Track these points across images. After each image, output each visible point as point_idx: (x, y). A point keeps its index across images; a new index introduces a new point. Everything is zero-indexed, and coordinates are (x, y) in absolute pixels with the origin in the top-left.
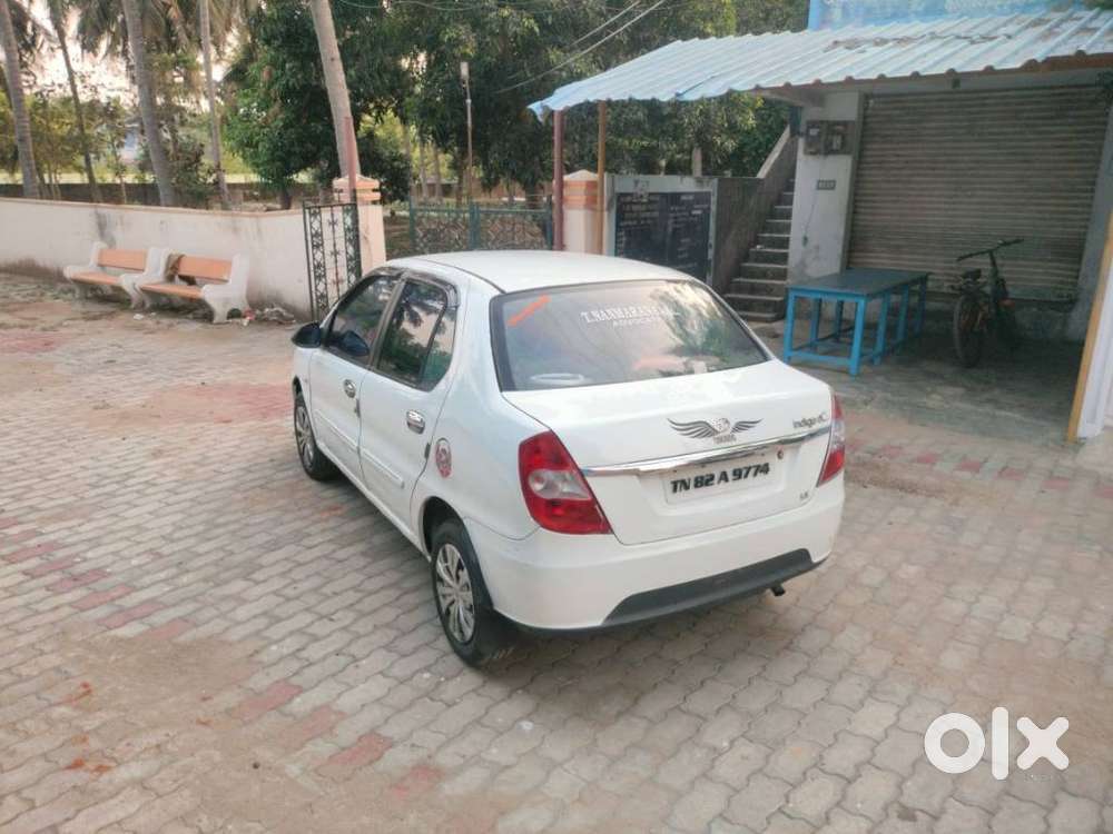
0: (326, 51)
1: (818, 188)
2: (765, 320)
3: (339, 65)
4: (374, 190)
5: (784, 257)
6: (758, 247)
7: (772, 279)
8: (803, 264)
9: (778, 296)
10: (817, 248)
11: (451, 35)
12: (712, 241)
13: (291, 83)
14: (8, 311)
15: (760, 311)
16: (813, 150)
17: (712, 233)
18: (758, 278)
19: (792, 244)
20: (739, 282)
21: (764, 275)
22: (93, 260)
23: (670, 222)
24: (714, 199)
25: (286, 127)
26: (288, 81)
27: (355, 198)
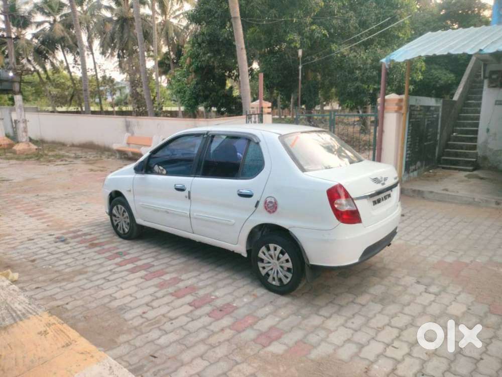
0: (239, 45)
1: (496, 104)
2: (469, 171)
3: (244, 52)
4: (269, 108)
5: (475, 139)
6: (454, 134)
7: (466, 150)
8: (486, 142)
9: (472, 158)
10: (495, 134)
11: (291, 37)
12: (439, 130)
13: (199, 65)
14: (91, 164)
15: (463, 166)
16: (494, 85)
17: (439, 126)
18: (457, 149)
19: (480, 133)
20: (448, 151)
21: (461, 147)
22: (125, 141)
23: (426, 120)
24: (441, 110)
25: (197, 84)
26: (198, 64)
27: (262, 111)
